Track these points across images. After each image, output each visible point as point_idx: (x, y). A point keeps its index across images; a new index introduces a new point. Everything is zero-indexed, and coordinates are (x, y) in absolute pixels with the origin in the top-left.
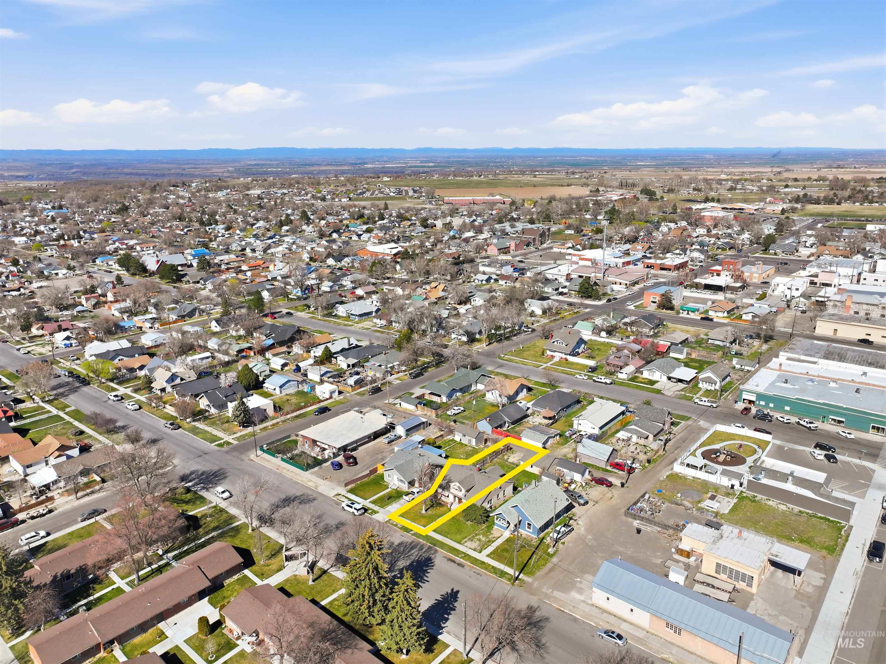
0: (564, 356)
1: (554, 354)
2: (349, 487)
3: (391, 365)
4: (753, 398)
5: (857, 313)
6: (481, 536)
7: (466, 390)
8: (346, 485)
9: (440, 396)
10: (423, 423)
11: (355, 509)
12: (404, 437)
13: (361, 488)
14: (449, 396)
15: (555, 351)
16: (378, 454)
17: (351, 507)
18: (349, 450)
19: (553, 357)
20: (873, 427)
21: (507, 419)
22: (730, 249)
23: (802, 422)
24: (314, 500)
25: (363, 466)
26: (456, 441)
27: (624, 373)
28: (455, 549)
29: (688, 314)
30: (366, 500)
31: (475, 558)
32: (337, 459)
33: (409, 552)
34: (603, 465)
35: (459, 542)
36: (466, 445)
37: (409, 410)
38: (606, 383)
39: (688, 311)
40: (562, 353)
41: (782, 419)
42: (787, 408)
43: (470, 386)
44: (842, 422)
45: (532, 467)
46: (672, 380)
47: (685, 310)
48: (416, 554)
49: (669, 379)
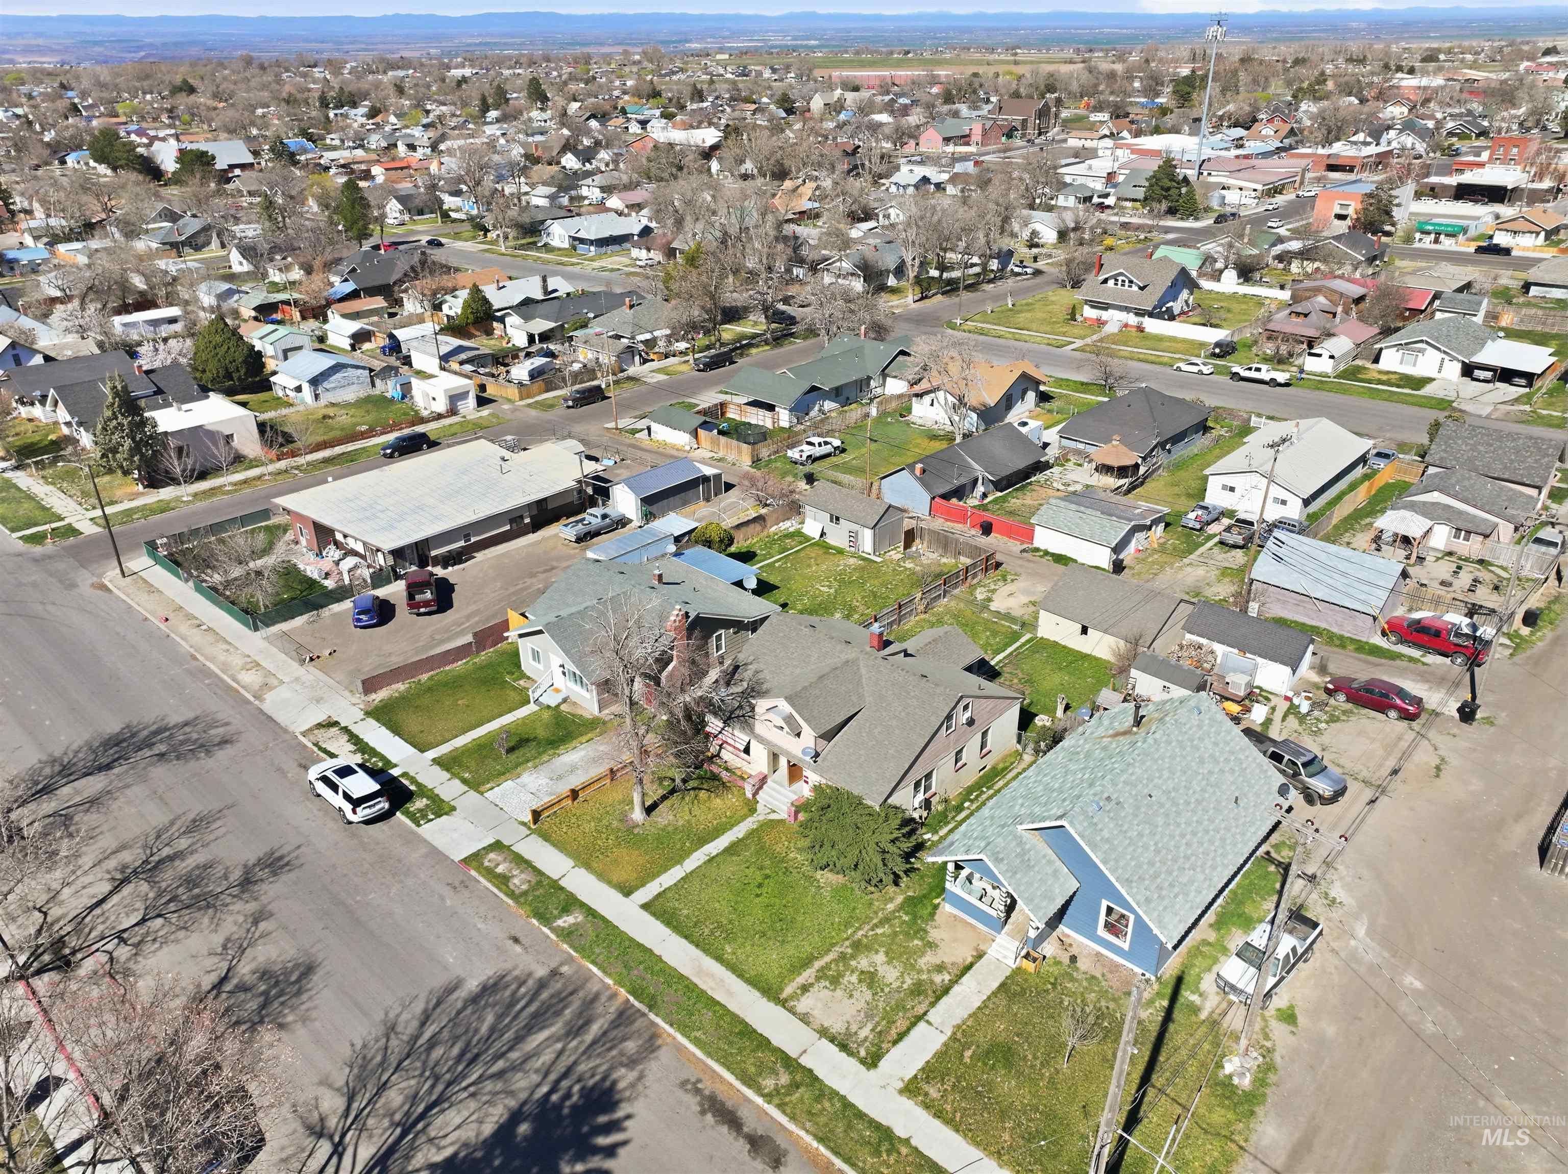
0: (1132, 319)
1: (1105, 315)
2: (382, 695)
3: (648, 336)
6: (880, 958)
7: (852, 396)
8: (370, 686)
9: (771, 408)
10: (705, 479)
11: (347, 797)
12: (636, 523)
13: (426, 700)
14: (800, 409)
15: (1105, 307)
16: (532, 575)
17: (334, 787)
18: (436, 561)
19: (1101, 323)
21: (979, 471)
22: (1478, 136)
24: (225, 742)
25: (468, 618)
26: (807, 539)
27: (1326, 355)
28: (747, 1032)
29: (1436, 241)
30: (422, 751)
31: (847, 1105)
32: (382, 592)
33: (519, 1039)
34: (1360, 630)
35: (771, 992)
36: (840, 552)
37: (673, 447)
38: (1273, 383)
39: (1438, 234)
40: (1127, 309)
43: (863, 384)
45: (1084, 630)
46: (1477, 373)
47: (1428, 233)
48: (547, 1057)
49: (1468, 370)
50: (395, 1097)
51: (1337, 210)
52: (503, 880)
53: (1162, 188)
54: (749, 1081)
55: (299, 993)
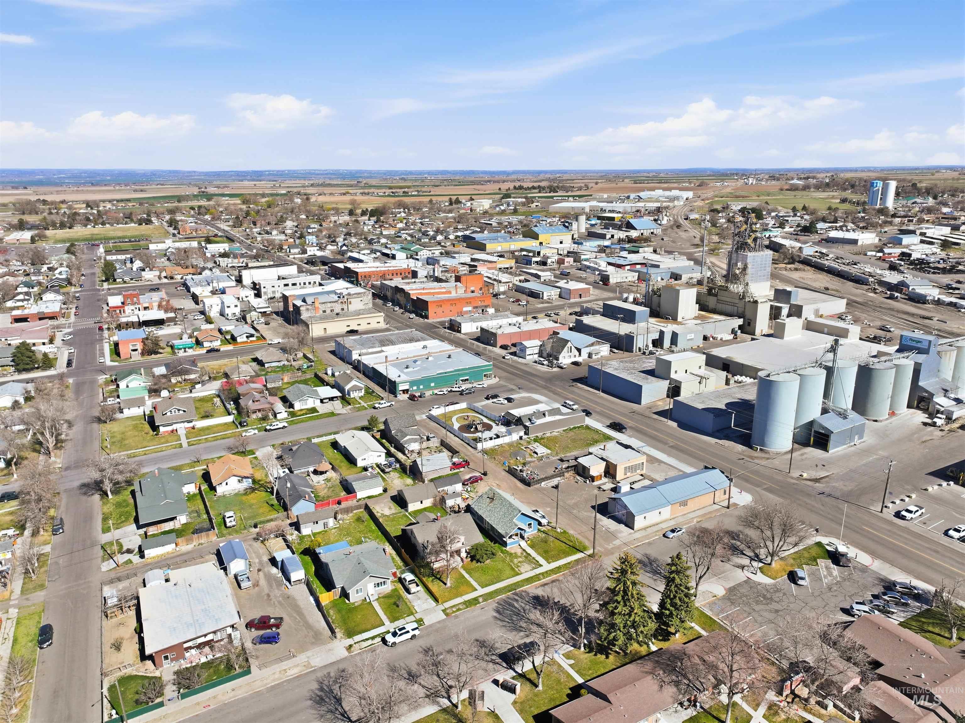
0: (188, 425)
4: (406, 387)
5: (324, 312)
6: (516, 560)
9: (174, 519)
15: (171, 424)
19: (172, 432)
20: (485, 376)
23: (453, 389)
27: (283, 412)
28: (528, 579)
29: (185, 351)
31: (550, 570)
34: (448, 472)
35: (518, 574)
36: (325, 531)
38: (284, 427)
39: (185, 348)
40: (183, 422)
41: (442, 393)
42: (433, 385)
44: (467, 380)
45: (422, 503)
46: (324, 401)
47: (181, 349)
48: (523, 605)
49: (322, 401)
50: (524, 625)
51: (132, 348)
52: (459, 610)
53: (28, 357)
54: (540, 580)
55: (485, 642)
